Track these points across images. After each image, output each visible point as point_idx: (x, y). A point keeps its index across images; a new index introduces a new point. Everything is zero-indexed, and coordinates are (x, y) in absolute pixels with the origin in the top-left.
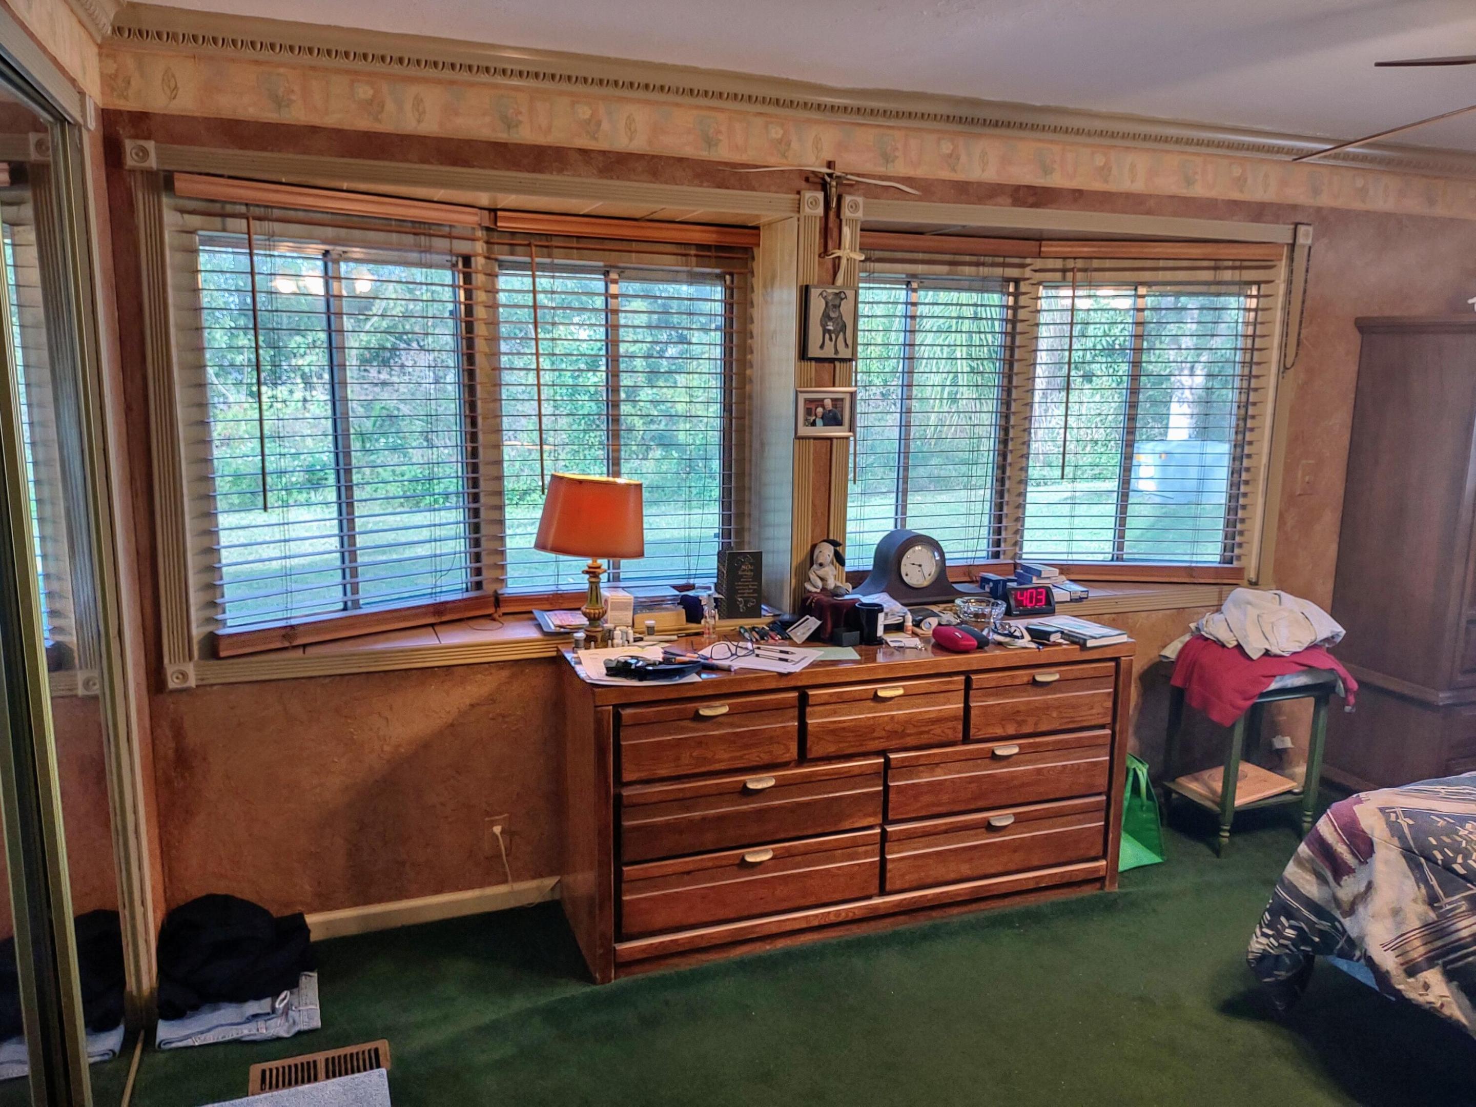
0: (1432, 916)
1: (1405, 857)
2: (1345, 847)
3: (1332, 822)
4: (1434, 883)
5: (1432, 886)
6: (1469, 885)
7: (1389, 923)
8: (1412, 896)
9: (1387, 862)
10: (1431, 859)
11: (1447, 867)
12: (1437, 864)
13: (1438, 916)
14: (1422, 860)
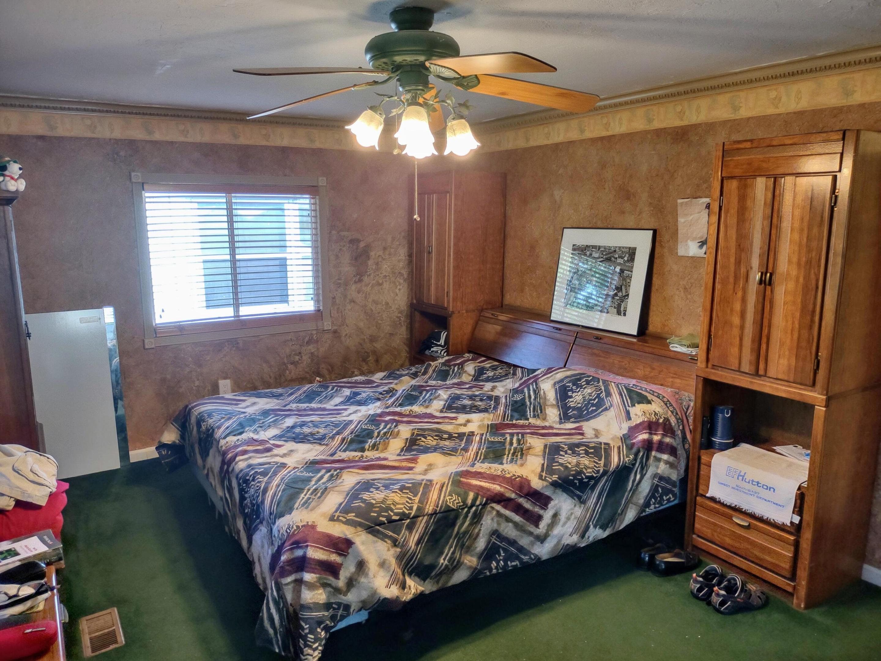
0: (399, 550)
1: (369, 533)
2: (334, 555)
3: (318, 547)
4: (391, 533)
5: (391, 536)
6: (403, 522)
7: (382, 573)
8: (386, 549)
9: (363, 543)
10: (381, 524)
11: (391, 521)
12: (385, 524)
13: (401, 548)
14: (378, 527)
